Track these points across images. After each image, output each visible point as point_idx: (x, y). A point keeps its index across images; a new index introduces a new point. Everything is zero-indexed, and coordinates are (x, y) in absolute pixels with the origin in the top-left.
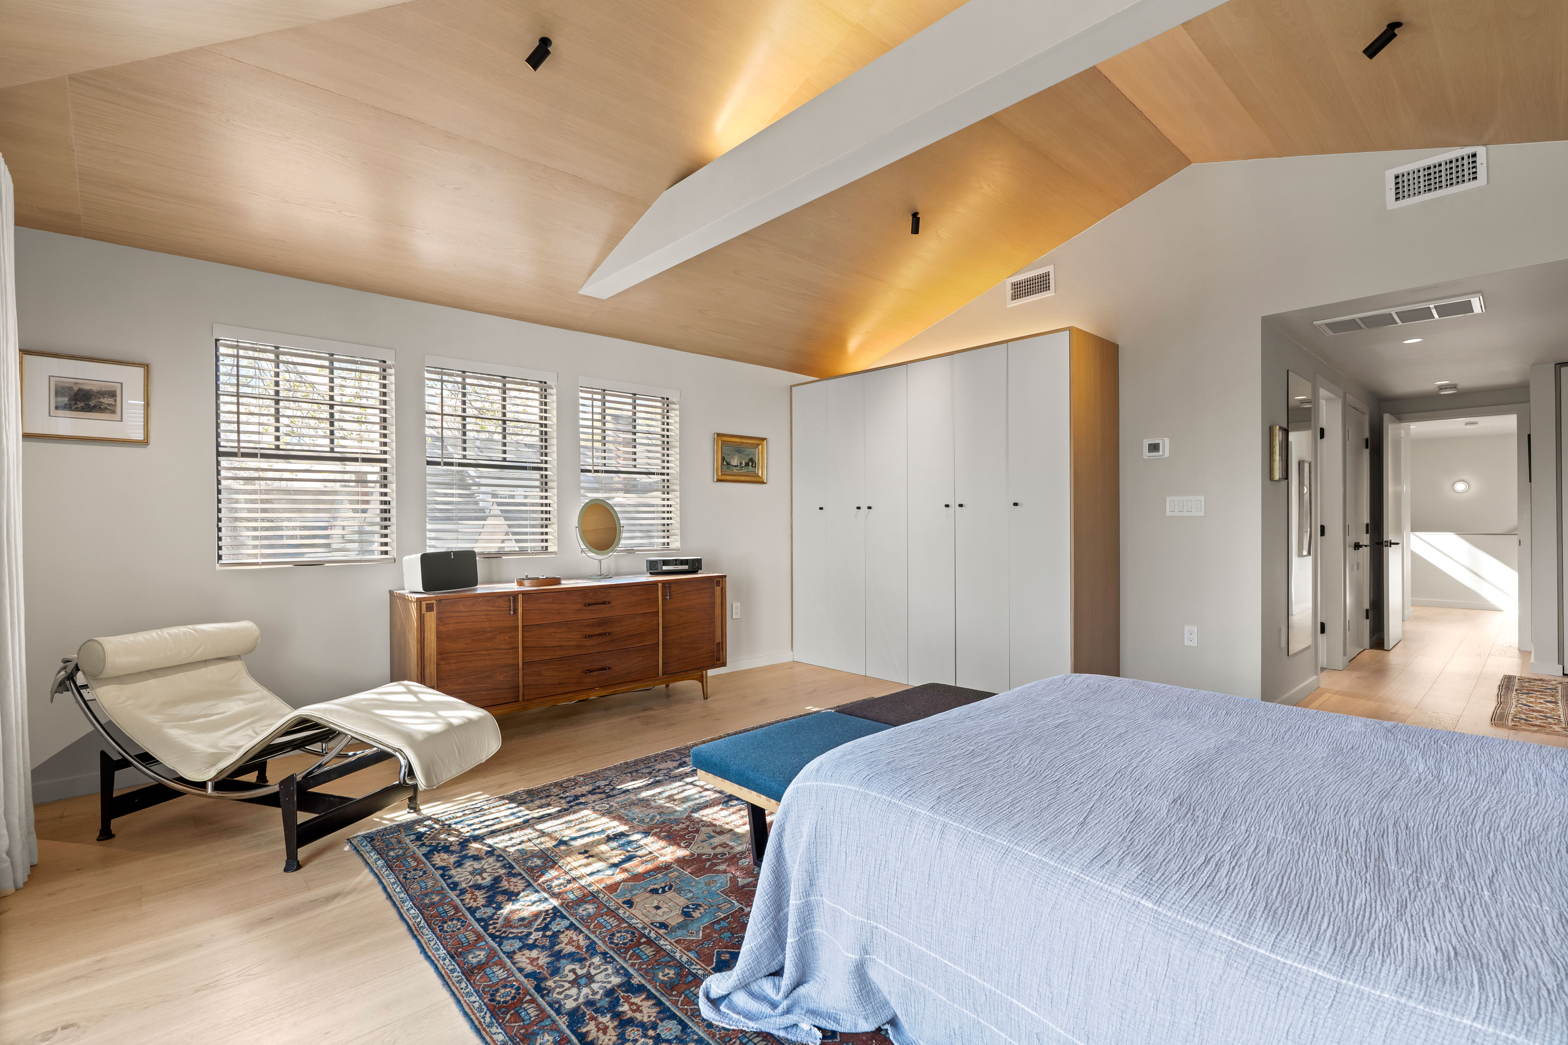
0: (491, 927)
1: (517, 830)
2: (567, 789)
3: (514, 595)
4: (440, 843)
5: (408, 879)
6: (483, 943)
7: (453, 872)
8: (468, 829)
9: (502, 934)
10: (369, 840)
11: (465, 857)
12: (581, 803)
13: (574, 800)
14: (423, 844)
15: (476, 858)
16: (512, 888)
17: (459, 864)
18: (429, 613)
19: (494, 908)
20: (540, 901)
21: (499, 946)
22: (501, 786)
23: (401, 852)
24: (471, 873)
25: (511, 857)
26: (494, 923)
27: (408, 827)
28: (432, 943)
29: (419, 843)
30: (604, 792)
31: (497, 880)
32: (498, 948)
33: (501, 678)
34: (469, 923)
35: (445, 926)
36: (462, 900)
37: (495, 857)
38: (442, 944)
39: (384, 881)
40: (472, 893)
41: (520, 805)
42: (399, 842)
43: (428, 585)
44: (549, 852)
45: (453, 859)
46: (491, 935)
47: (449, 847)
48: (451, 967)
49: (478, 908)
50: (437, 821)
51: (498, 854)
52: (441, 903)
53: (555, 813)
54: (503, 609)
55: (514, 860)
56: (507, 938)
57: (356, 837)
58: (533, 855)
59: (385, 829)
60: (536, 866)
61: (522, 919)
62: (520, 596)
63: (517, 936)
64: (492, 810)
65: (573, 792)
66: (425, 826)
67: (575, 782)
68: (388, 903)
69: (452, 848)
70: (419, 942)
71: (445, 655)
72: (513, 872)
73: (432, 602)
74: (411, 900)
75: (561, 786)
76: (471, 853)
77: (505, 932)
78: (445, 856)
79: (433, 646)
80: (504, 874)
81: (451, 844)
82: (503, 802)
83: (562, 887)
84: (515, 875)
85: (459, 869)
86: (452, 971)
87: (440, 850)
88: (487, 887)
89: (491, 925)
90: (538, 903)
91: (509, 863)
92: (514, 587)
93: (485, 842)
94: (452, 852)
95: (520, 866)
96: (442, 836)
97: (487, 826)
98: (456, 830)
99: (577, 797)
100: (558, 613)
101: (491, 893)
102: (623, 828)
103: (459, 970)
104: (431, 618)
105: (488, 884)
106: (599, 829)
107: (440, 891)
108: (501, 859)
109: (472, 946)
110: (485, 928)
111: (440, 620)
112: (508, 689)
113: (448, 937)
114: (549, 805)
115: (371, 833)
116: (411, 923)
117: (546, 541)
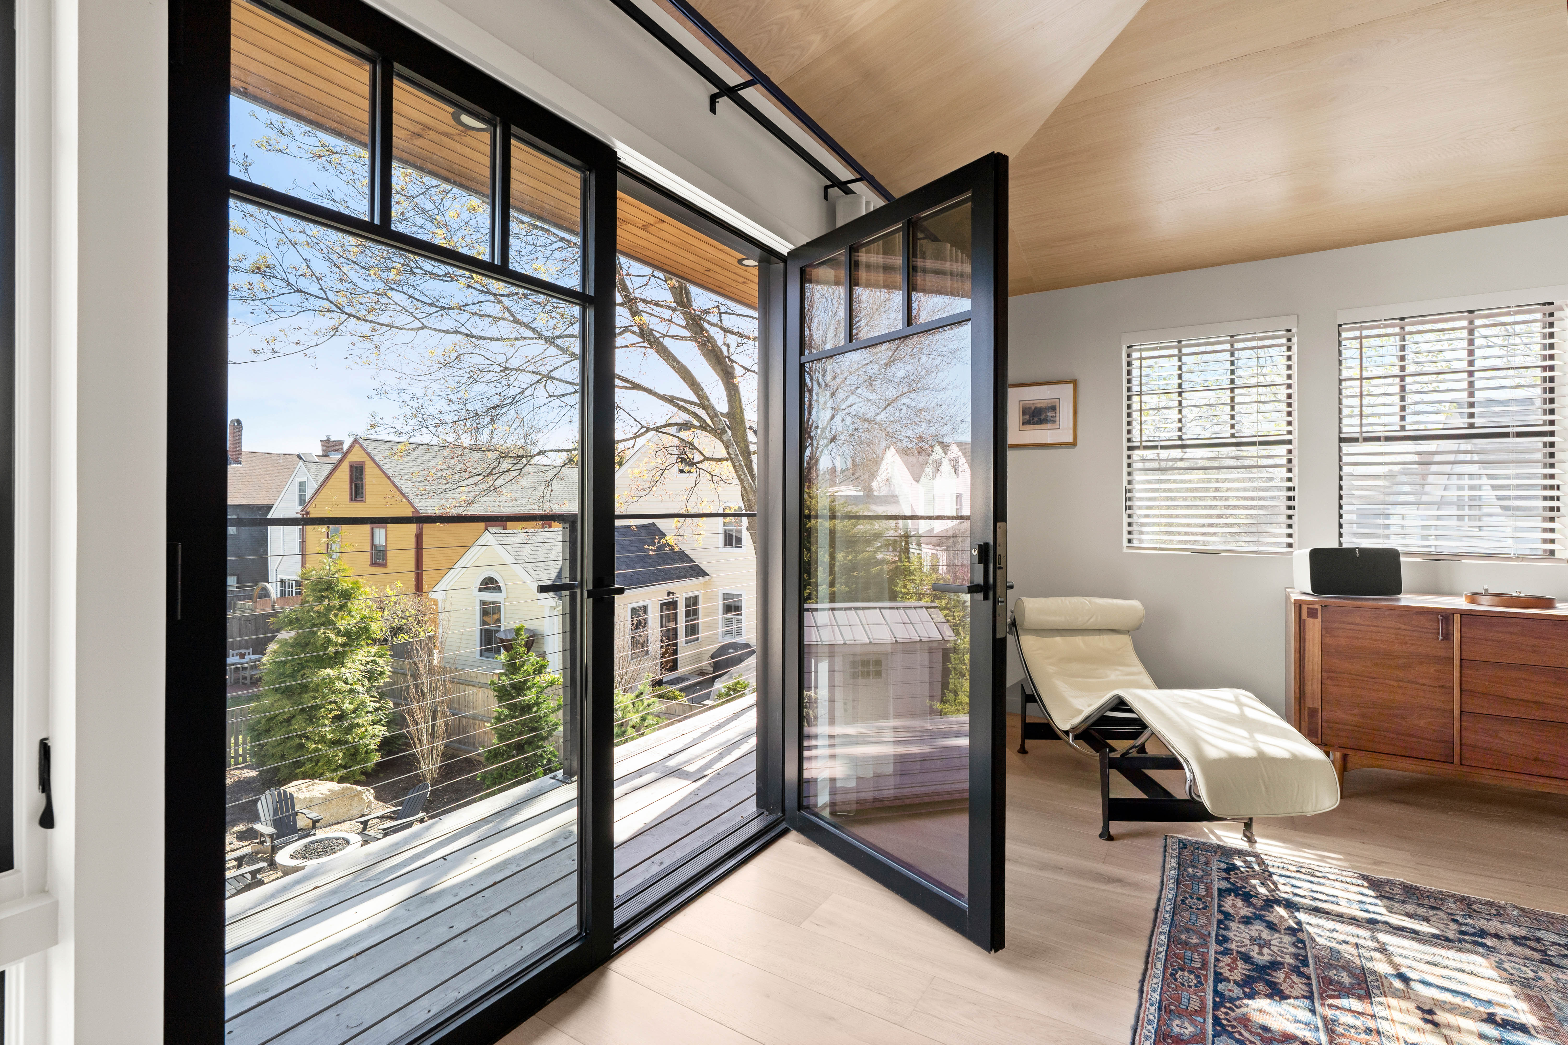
0: (1223, 1010)
1: (1352, 924)
2: (1474, 914)
3: (1446, 616)
4: (1245, 888)
5: (1185, 904)
6: (1201, 1020)
7: (1233, 925)
8: (1289, 889)
9: (1228, 1026)
10: (1181, 845)
11: (1260, 918)
12: (1483, 945)
13: (1474, 934)
14: (1227, 879)
15: (1271, 927)
16: (1284, 986)
17: (1247, 921)
18: (1311, 620)
19: (1244, 993)
20: (1307, 1024)
21: (1214, 1036)
22: (1377, 863)
23: (1200, 873)
24: (1252, 940)
25: (1315, 952)
26: (1230, 1008)
27: (1226, 852)
28: (1155, 981)
29: (1224, 875)
30: (1544, 952)
31: (1275, 965)
32: (1211, 1037)
33: (1422, 723)
34: (1205, 989)
35: (1180, 973)
36: (1217, 960)
37: (1294, 939)
38: (1162, 989)
39: (1164, 892)
40: (1234, 961)
41: (1381, 897)
42: (1207, 864)
43: (1318, 586)
44: (1372, 977)
45: (1246, 911)
46: (1217, 1021)
47: (1252, 896)
48: (1151, 1017)
49: (1227, 980)
50: (1261, 862)
51: (1302, 938)
52: (1194, 948)
53: (1425, 935)
54: (1425, 630)
55: (1316, 957)
56: (1230, 1035)
57: (1173, 837)
58: (1347, 967)
59: (1204, 844)
60: (1338, 982)
61: (1266, 1029)
62: (1457, 618)
63: (1243, 1041)
64: (1337, 884)
65: (1483, 924)
66: (1245, 862)
67: (1500, 912)
68: (1152, 915)
69: (1254, 900)
70: (1146, 970)
71: (1334, 675)
72: (1302, 969)
73: (1316, 607)
74: (1170, 927)
75: (1469, 905)
76: (1270, 917)
77: (1233, 1027)
78: (1239, 903)
79: (1316, 660)
80: (1289, 964)
81: (1257, 895)
82: (1360, 882)
83: (1352, 1030)
84: (1301, 974)
85: (1242, 926)
86: (1150, 1022)
87: (1239, 895)
88: (1257, 965)
89: (1226, 1007)
90: (1302, 1026)
91: (1306, 957)
92: (1460, 603)
93: (1297, 914)
94: (1250, 904)
95: (1316, 969)
96: (1254, 882)
97: (1315, 899)
98: (1275, 884)
99: (1483, 933)
100: (1534, 652)
101: (1255, 974)
102: (1530, 1019)
103: (1155, 1026)
104: (1314, 627)
105: (1261, 963)
106: (1484, 996)
107: (1205, 935)
108: (1300, 945)
109: (1189, 1015)
110: (1216, 1006)
111: (1327, 630)
112: (1433, 741)
113: (1172, 986)
114: (1426, 919)
115: (1189, 841)
116: (1152, 948)
117: (1552, 541)
